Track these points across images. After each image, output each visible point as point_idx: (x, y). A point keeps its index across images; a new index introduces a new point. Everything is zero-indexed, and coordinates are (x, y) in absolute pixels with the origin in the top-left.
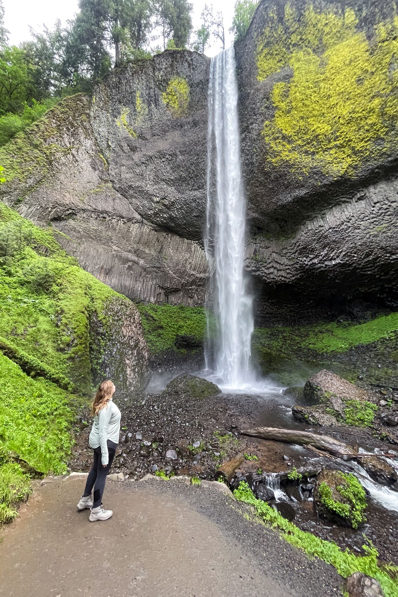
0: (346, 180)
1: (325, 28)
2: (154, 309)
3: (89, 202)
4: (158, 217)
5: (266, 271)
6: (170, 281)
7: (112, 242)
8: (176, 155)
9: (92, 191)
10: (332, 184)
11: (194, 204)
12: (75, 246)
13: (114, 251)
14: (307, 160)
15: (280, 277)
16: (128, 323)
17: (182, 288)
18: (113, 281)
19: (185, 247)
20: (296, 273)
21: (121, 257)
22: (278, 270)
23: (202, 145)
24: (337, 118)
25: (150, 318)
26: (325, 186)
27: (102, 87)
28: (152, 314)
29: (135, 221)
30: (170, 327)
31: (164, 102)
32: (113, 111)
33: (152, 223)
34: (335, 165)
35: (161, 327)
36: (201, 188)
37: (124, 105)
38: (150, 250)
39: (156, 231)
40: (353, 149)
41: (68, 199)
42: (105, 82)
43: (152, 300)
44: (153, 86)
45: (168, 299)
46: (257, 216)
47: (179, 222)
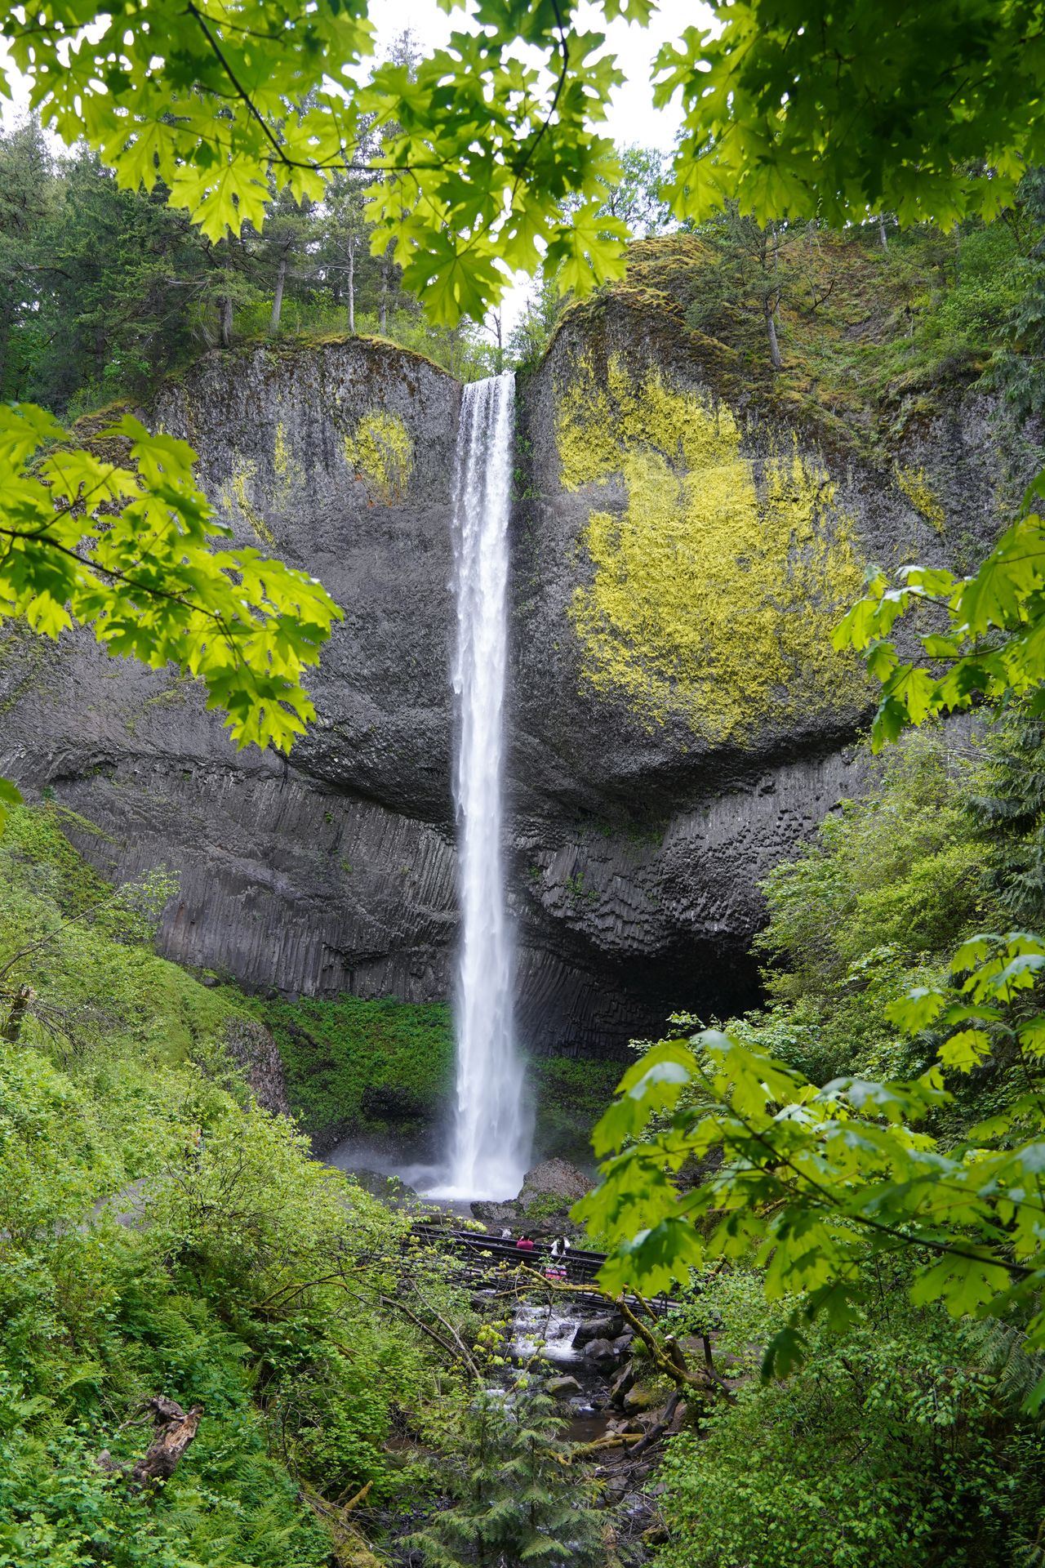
0: (732, 750)
1: (685, 428)
2: (312, 1014)
3: (148, 734)
4: (328, 764)
5: (597, 922)
6: (359, 932)
7: (206, 837)
8: (376, 620)
9: (156, 699)
10: (707, 755)
11: (420, 742)
12: (113, 852)
13: (212, 859)
14: (661, 690)
15: (629, 942)
16: (259, 1074)
17: (390, 950)
18: (207, 941)
19: (400, 837)
20: (661, 933)
21: (228, 874)
22: (625, 923)
23: (440, 604)
24: (708, 623)
25: (302, 1038)
26: (696, 755)
27: (182, 396)
28: (306, 1030)
29: (266, 773)
30: (353, 1062)
31: (350, 459)
32: (211, 464)
33: (313, 776)
34: (712, 717)
35: (330, 1065)
36: (439, 705)
37: (242, 452)
38: (305, 847)
39: (321, 794)
40: (742, 690)
41: (96, 727)
42: (193, 384)
43: (310, 986)
44: (319, 416)
45: (352, 979)
46: (573, 786)
47: (384, 779)
